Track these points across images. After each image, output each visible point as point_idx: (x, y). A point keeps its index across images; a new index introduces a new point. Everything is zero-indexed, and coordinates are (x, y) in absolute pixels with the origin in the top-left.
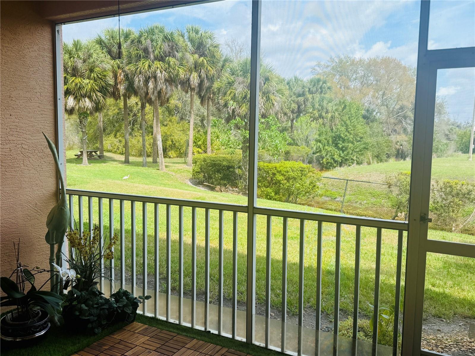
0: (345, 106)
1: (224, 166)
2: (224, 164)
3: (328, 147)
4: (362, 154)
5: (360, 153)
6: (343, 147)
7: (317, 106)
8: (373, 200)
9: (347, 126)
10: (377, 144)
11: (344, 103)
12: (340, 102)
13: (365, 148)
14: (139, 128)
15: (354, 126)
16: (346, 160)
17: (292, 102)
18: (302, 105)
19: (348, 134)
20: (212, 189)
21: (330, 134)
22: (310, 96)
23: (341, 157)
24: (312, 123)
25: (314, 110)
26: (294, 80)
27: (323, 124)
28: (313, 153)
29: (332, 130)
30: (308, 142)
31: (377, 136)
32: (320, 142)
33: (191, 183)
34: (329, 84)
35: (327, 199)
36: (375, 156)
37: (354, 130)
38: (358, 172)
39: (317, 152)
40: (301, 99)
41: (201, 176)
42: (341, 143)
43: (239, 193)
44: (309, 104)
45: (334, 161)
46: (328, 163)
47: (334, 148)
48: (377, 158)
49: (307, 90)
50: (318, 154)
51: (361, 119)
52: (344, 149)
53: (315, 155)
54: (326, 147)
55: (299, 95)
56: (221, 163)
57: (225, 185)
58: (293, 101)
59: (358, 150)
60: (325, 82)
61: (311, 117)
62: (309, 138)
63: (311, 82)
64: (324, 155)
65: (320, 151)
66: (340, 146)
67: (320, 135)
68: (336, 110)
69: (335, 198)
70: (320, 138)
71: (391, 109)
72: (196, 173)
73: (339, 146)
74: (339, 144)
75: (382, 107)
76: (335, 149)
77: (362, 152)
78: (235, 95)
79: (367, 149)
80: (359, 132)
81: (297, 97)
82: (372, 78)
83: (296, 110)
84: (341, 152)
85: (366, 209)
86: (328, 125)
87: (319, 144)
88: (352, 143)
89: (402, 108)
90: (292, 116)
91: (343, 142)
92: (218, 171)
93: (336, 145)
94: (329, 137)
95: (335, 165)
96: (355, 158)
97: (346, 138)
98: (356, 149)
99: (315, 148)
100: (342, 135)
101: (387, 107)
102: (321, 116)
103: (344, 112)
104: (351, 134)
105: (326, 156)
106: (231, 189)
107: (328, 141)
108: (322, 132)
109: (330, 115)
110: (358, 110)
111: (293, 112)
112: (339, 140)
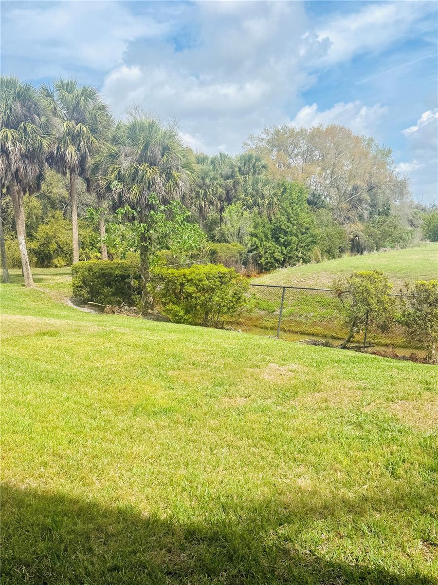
0: (285, 189)
1: (117, 276)
2: (116, 273)
3: (267, 243)
4: (310, 249)
5: (306, 247)
6: (285, 241)
7: (250, 190)
8: (323, 311)
9: (288, 214)
10: (328, 236)
11: (283, 185)
12: (279, 184)
13: (313, 241)
14: (11, 229)
15: (297, 215)
16: (290, 258)
17: (218, 186)
18: (231, 189)
19: (291, 225)
20: (101, 310)
21: (268, 225)
22: (240, 178)
23: (284, 254)
24: (245, 212)
25: (246, 195)
26: (219, 158)
27: (259, 213)
28: (249, 252)
29: (270, 220)
30: (241, 237)
31: (327, 226)
32: (256, 236)
33: (72, 302)
34: (263, 162)
35: (263, 313)
36: (326, 251)
37: (297, 219)
38: (302, 273)
39: (254, 250)
40: (230, 182)
41: (84, 292)
42: (283, 236)
43: (137, 313)
44: (240, 189)
45: (275, 260)
46: (267, 263)
47: (274, 244)
48: (329, 253)
49: (237, 169)
50: (255, 252)
51: (306, 205)
52: (286, 243)
53: (251, 254)
54: (265, 243)
55: (228, 178)
56: (113, 271)
57: (119, 303)
58: (221, 185)
59: (304, 244)
60: (258, 160)
61: (244, 205)
62: (242, 231)
63: (241, 160)
64: (262, 253)
65: (257, 248)
66: (282, 241)
67: (255, 228)
68: (275, 194)
69: (273, 312)
70: (256, 232)
71: (343, 191)
72: (77, 288)
73: (280, 241)
74: (280, 237)
75: (332, 189)
76: (276, 244)
77: (309, 247)
78: (119, 172)
79: (315, 242)
80: (304, 222)
81: (225, 180)
82: (316, 153)
83: (224, 196)
84: (283, 248)
85: (314, 324)
86: (265, 214)
87: (254, 239)
88: (297, 236)
89: (355, 189)
90: (219, 204)
91: (285, 235)
92: (109, 284)
93: (277, 240)
94: (268, 229)
95: (276, 265)
96: (300, 255)
97: (288, 230)
98: (301, 243)
99: (249, 245)
100: (283, 227)
101: (338, 188)
102: (255, 204)
103: (283, 197)
104: (294, 225)
105: (265, 254)
106: (126, 307)
107: (266, 236)
108: (258, 224)
109: (266, 201)
110: (301, 193)
111: (220, 199)
112: (280, 233)
